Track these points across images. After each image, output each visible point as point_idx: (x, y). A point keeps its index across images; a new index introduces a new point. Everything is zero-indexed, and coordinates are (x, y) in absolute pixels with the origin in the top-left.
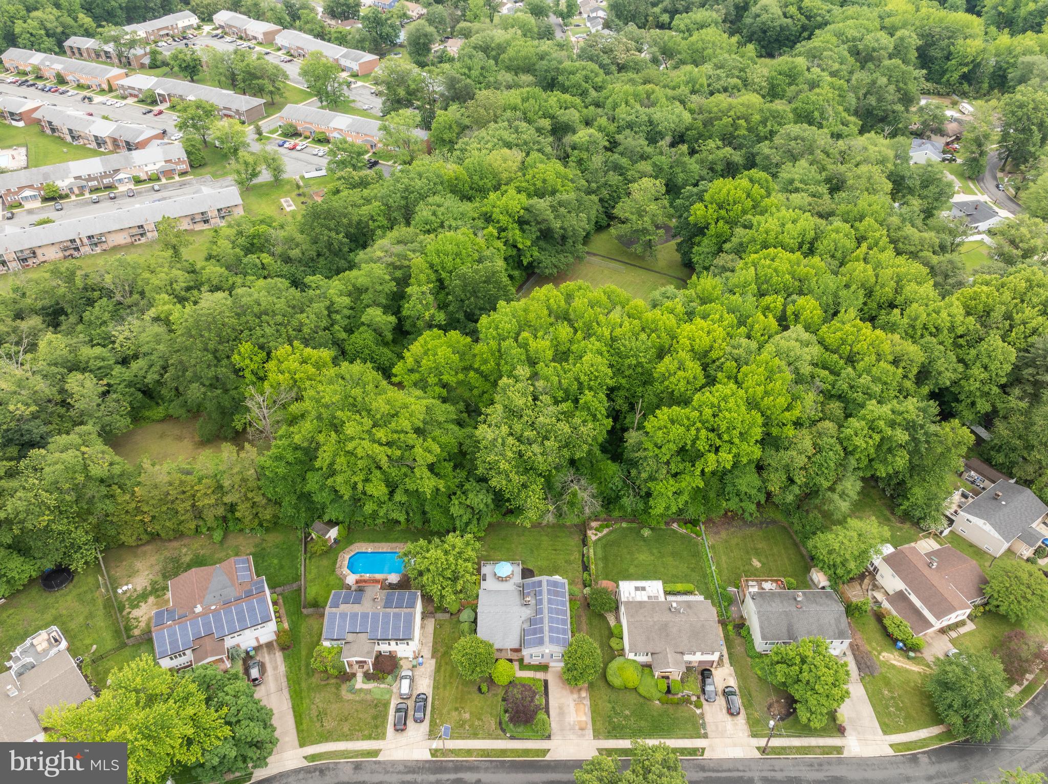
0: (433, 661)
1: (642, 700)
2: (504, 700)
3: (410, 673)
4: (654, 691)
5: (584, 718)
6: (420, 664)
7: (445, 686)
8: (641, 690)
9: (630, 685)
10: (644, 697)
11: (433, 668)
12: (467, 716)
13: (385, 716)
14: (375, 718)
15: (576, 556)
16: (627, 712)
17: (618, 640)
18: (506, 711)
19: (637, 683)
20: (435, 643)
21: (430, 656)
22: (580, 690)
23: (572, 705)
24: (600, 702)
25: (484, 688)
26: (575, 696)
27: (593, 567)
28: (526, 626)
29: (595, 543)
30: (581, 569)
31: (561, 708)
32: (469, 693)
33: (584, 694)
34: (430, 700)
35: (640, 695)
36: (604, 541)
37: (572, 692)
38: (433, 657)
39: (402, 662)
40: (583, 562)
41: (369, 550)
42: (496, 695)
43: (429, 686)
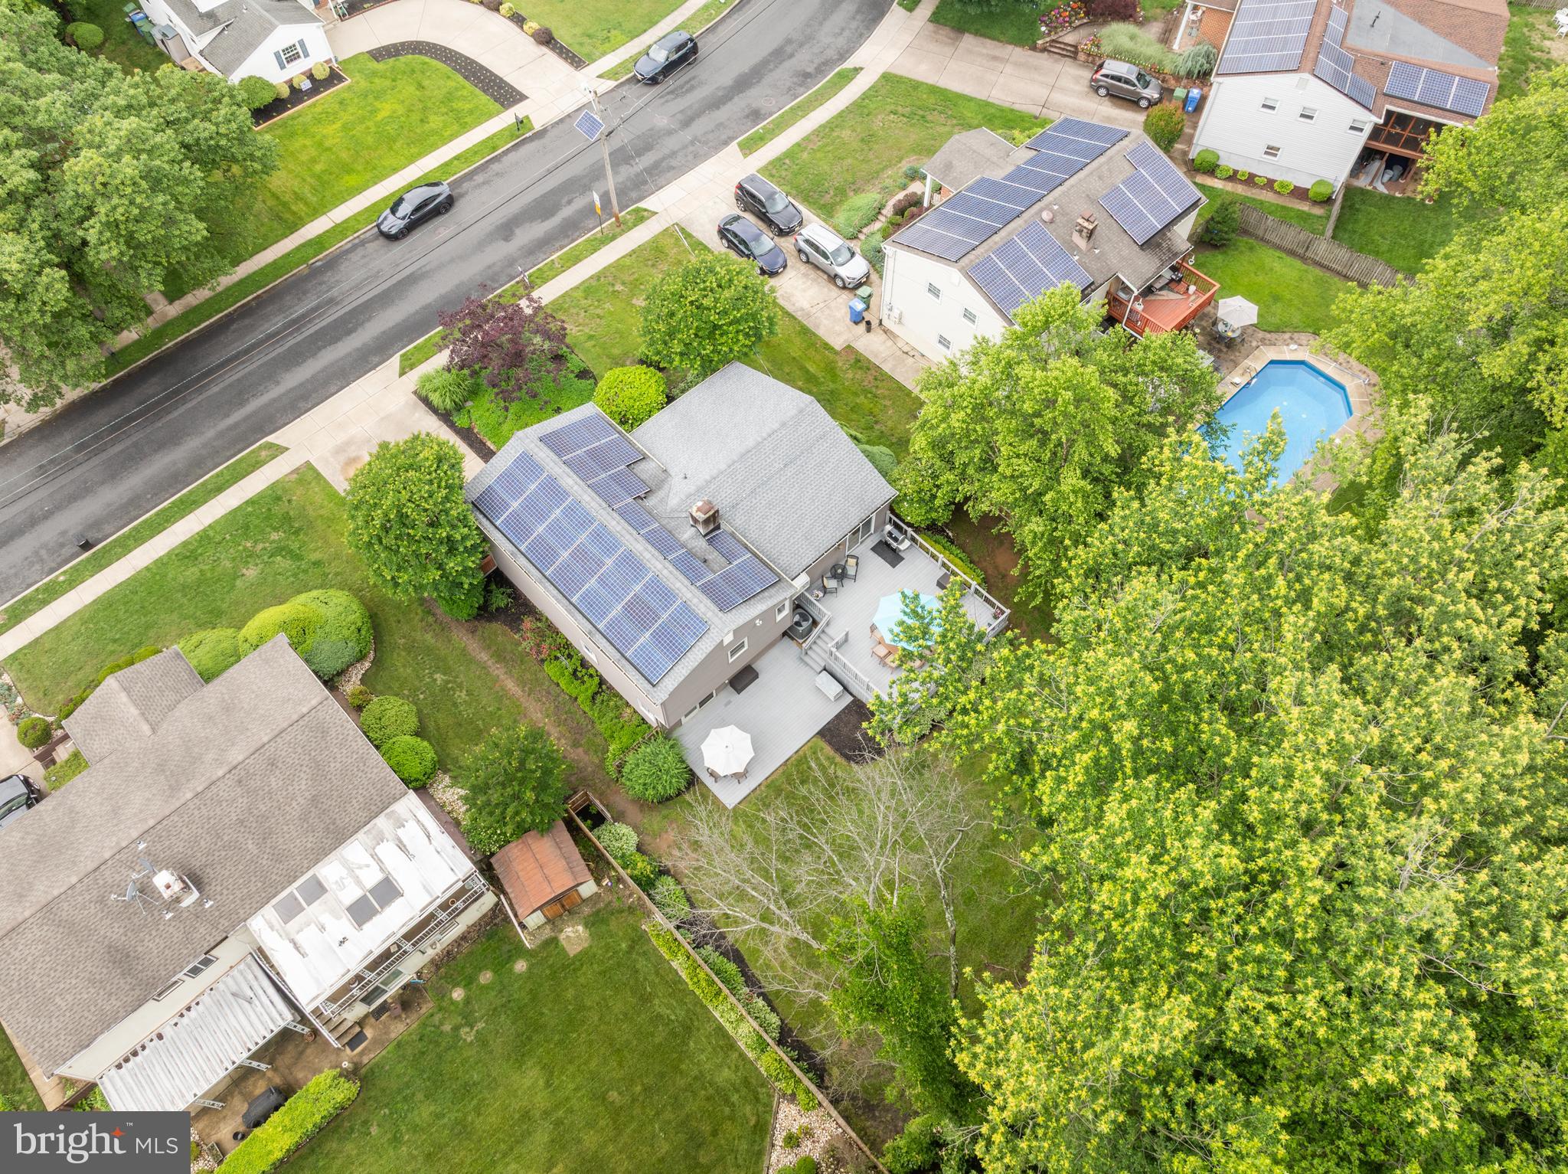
11: (821, 332)
20: (881, 376)
43: (787, 297)
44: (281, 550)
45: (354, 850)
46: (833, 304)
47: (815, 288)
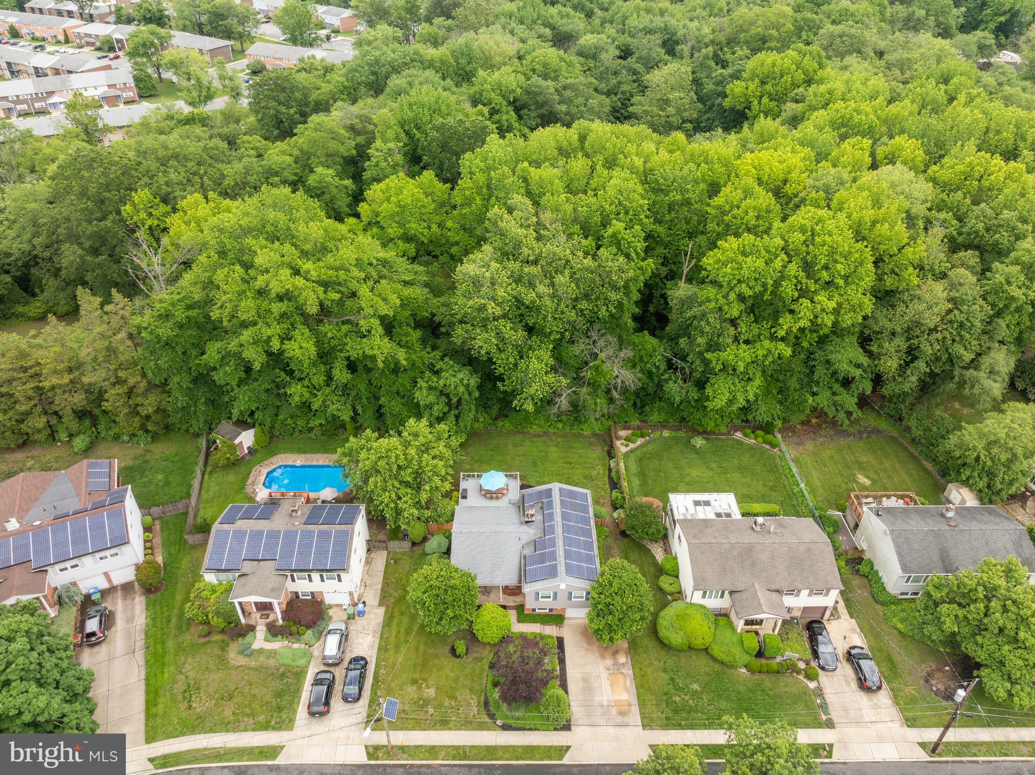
0: (381, 611)
1: (717, 667)
2: (492, 666)
3: (343, 627)
4: (737, 651)
5: (625, 697)
6: (361, 614)
7: (397, 647)
8: (716, 651)
9: (698, 643)
10: (722, 663)
11: (380, 620)
12: (431, 692)
13: (296, 693)
14: (279, 695)
15: (601, 470)
16: (695, 686)
17: (671, 580)
18: (495, 685)
19: (708, 639)
20: (386, 585)
21: (376, 602)
22: (616, 653)
23: (604, 675)
24: (649, 671)
25: (461, 648)
26: (609, 662)
27: (625, 484)
28: (528, 552)
29: (626, 455)
30: (607, 486)
31: (586, 680)
32: (436, 656)
33: (622, 659)
34: (371, 668)
35: (715, 660)
36: (639, 453)
37: (603, 657)
38: (381, 604)
39: (331, 612)
40: (610, 478)
41: (298, 463)
42: (480, 659)
43: (372, 647)
44: (678, 689)
45: (701, 516)
47: (356, 641)
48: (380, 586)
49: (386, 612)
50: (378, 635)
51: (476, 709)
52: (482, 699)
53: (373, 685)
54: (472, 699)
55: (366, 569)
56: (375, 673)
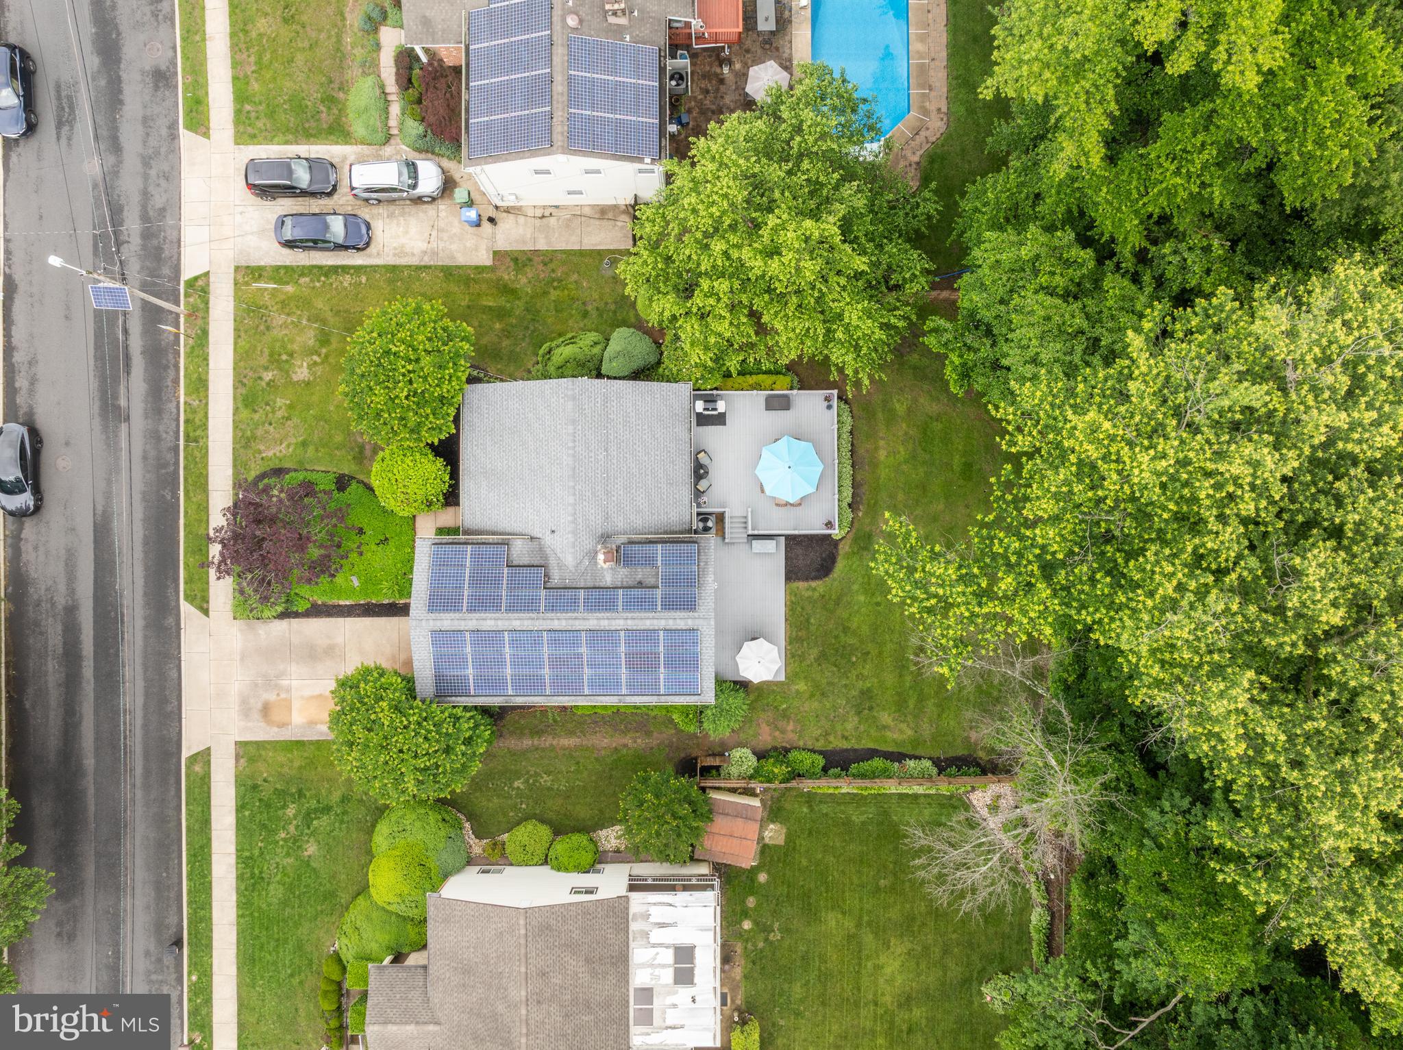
0: (485, 259)
2: (340, 480)
5: (298, 718)
8: (361, 904)
11: (461, 260)
12: (302, 372)
13: (307, 134)
16: (311, 849)
18: (306, 488)
19: (373, 895)
20: (548, 258)
21: (502, 245)
27: (846, 787)
28: (516, 549)
29: (954, 802)
30: (837, 743)
31: (330, 651)
34: (351, 259)
38: (497, 254)
40: (871, 754)
43: (401, 252)
44: (308, 817)
46: (442, 224)
47: (413, 221)
48: (542, 245)
49: (479, 269)
50: (427, 261)
51: (270, 454)
52: (287, 465)
53: (320, 267)
54: (288, 446)
55: (587, 211)
56: (345, 269)
